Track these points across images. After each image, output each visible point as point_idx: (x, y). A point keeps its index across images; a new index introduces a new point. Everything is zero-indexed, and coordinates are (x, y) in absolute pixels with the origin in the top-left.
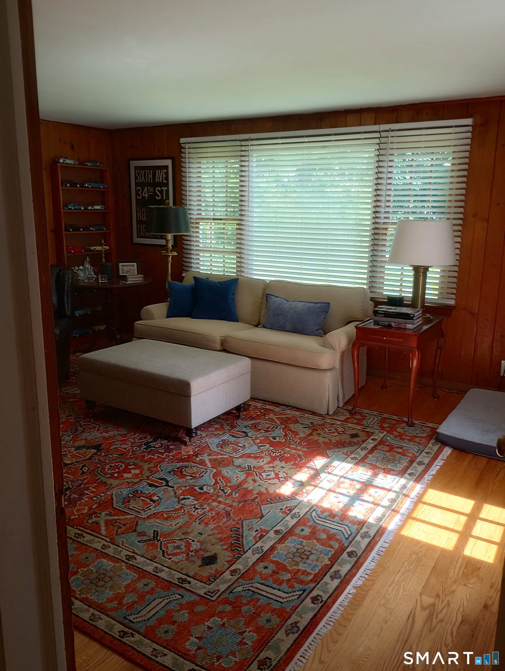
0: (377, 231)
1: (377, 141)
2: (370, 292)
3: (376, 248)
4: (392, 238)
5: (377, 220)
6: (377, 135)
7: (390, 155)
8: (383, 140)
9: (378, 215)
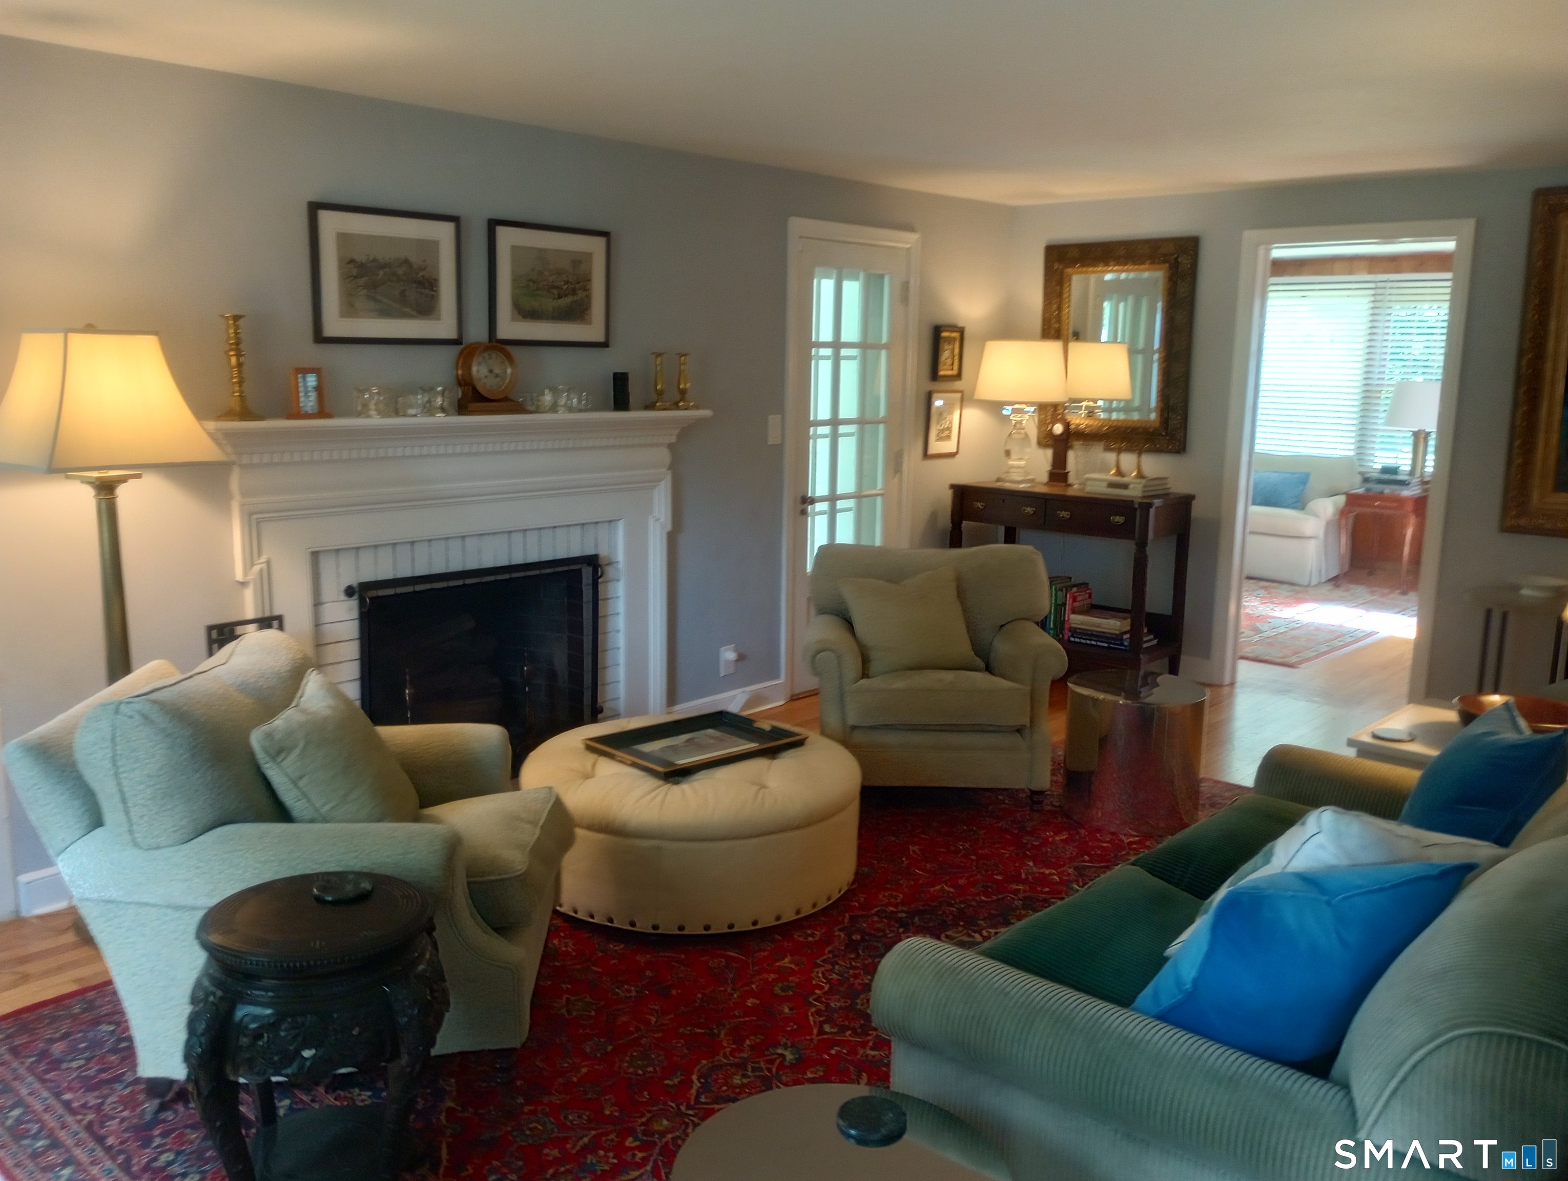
0: (1368, 394)
1: (1372, 292)
2: (1359, 465)
3: (1366, 413)
4: (1388, 402)
5: (1370, 382)
6: (1372, 285)
7: (1389, 301)
8: (1379, 291)
9: (1370, 375)
